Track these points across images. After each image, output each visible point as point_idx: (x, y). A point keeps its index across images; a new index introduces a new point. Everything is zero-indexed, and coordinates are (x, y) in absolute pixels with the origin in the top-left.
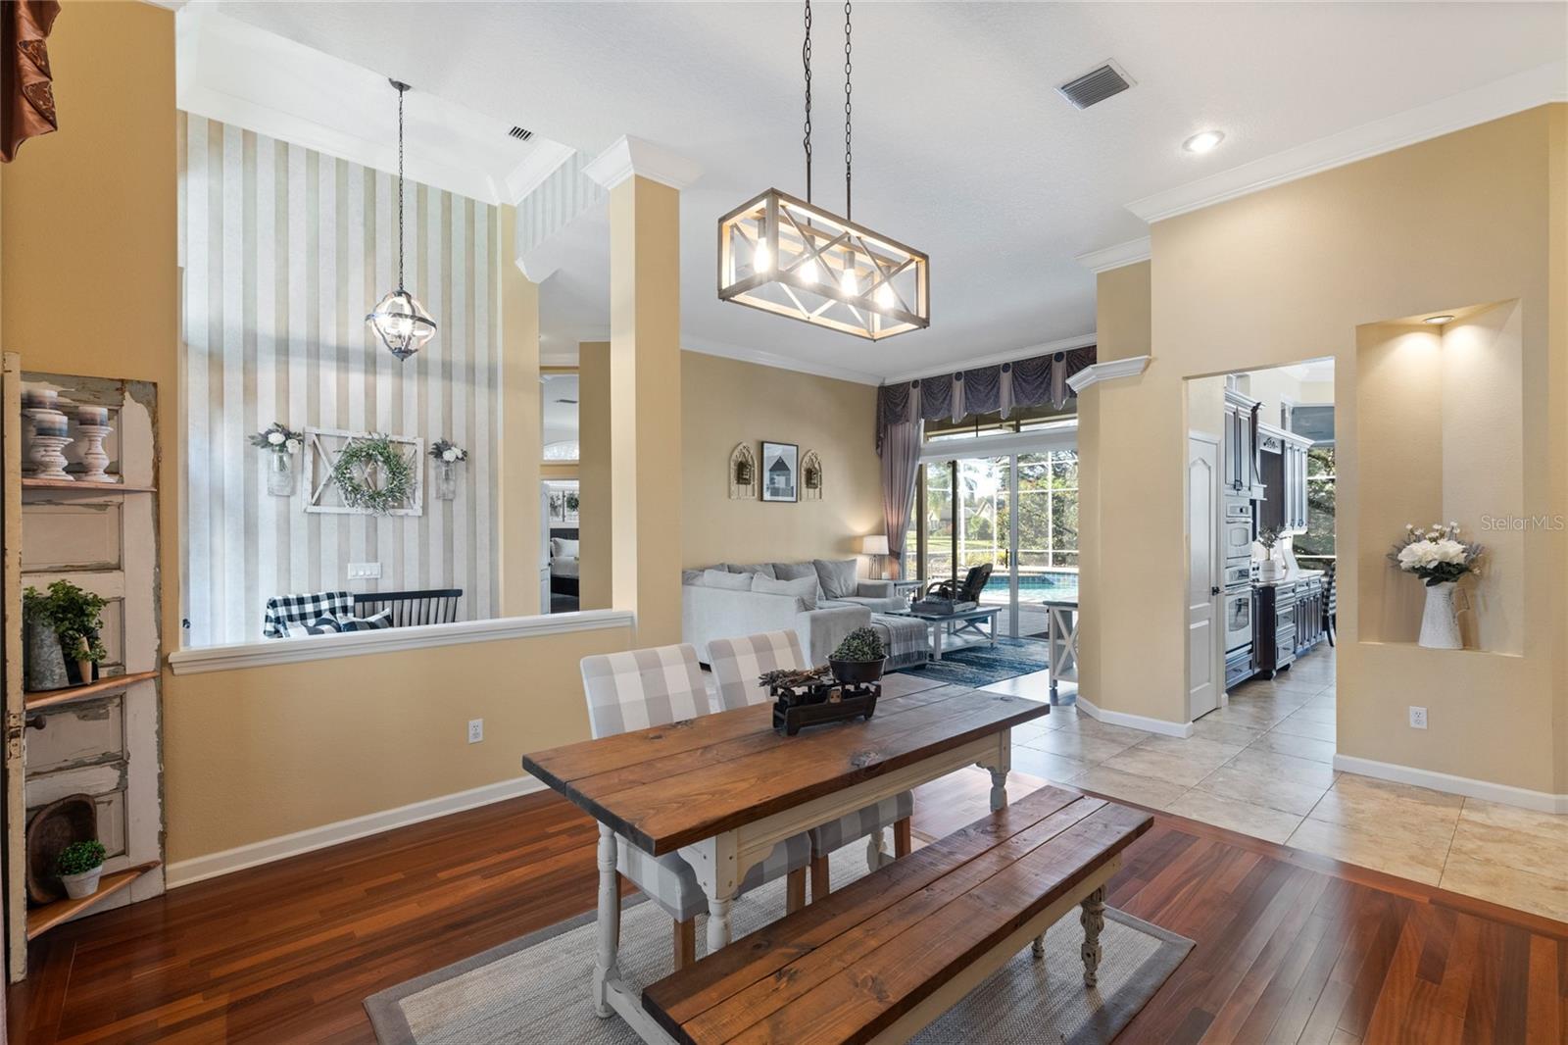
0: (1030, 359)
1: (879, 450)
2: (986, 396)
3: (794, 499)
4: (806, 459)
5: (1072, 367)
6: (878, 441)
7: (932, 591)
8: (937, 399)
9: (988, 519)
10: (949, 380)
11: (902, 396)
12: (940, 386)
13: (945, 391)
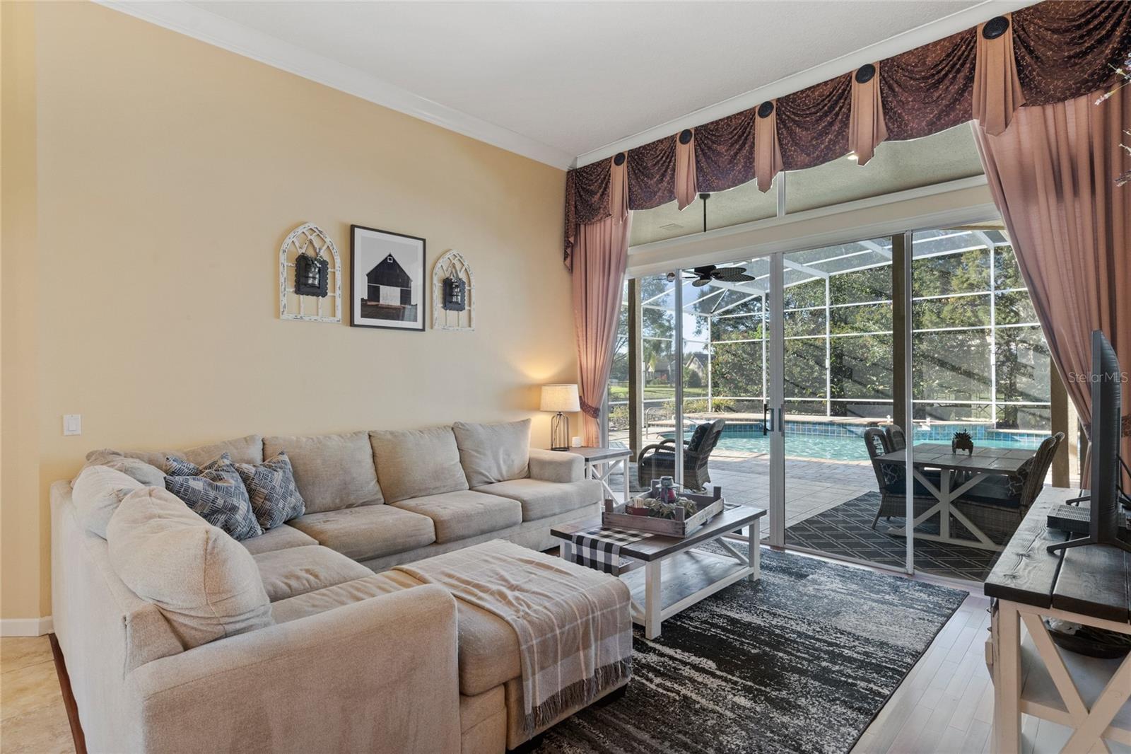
0: (809, 89)
1: (569, 260)
2: (731, 162)
3: (419, 325)
4: (444, 262)
5: (891, 88)
6: (566, 247)
7: (646, 455)
8: (651, 177)
9: (696, 370)
10: (670, 145)
11: (600, 180)
12: (657, 157)
13: (664, 162)
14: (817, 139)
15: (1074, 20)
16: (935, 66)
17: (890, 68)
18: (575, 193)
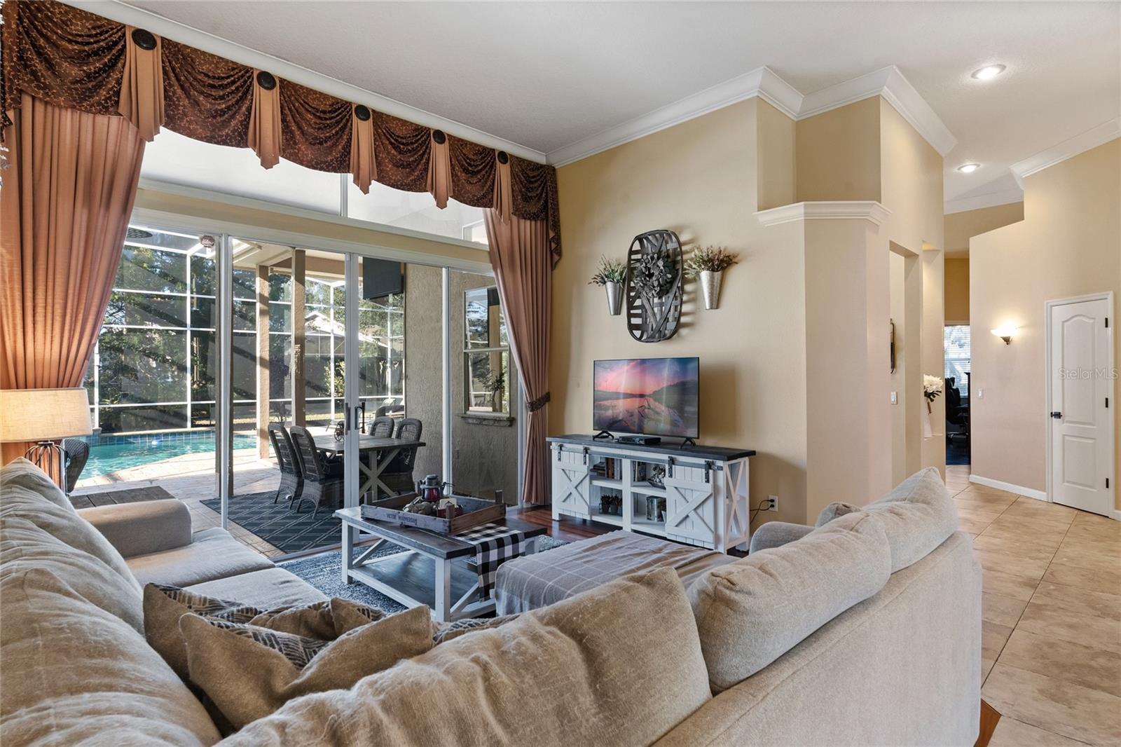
8: (211, 99)
10: (242, 76)
11: (95, 46)
12: (218, 79)
13: (232, 92)
15: (529, 177)
16: (476, 161)
17: (454, 144)
18: (19, 33)
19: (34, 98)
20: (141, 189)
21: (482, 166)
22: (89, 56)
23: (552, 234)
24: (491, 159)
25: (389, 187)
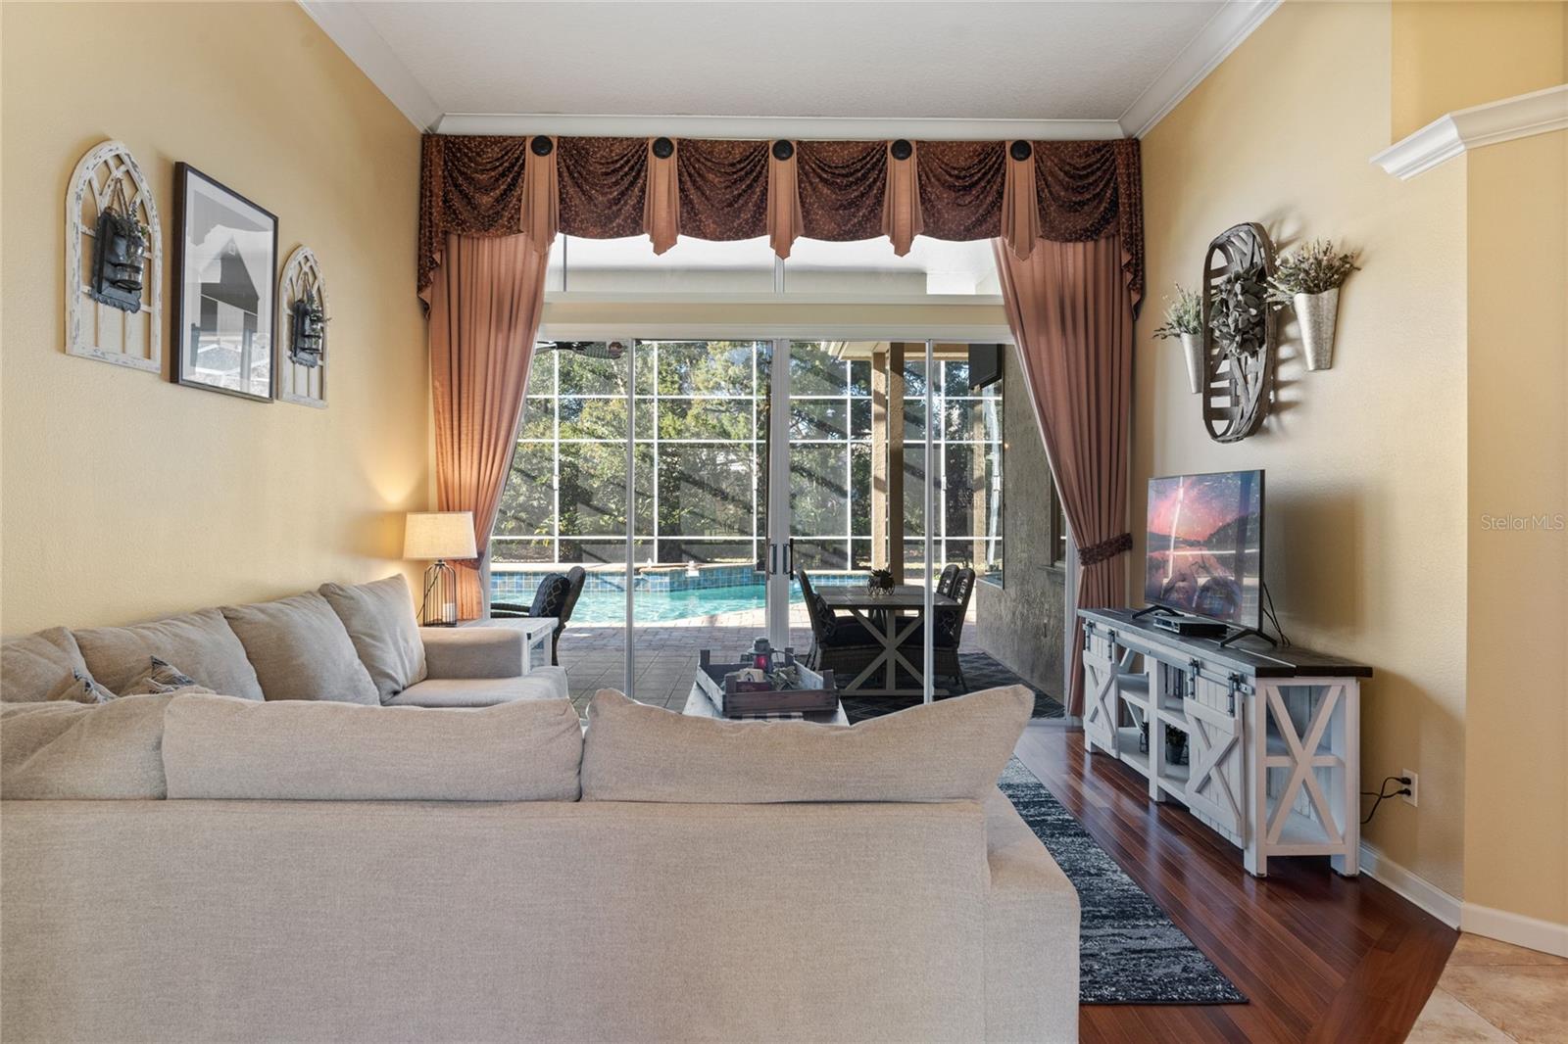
1: (428, 291)
3: (264, 390)
4: (293, 269)
5: (928, 177)
10: (637, 152)
11: (500, 169)
12: (612, 163)
13: (626, 174)
14: (845, 209)
15: (1078, 169)
16: (968, 168)
17: (927, 153)
18: (444, 178)
19: (459, 236)
20: (549, 304)
21: (979, 175)
22: (497, 180)
23: (1126, 258)
24: (997, 158)
25: (823, 242)
